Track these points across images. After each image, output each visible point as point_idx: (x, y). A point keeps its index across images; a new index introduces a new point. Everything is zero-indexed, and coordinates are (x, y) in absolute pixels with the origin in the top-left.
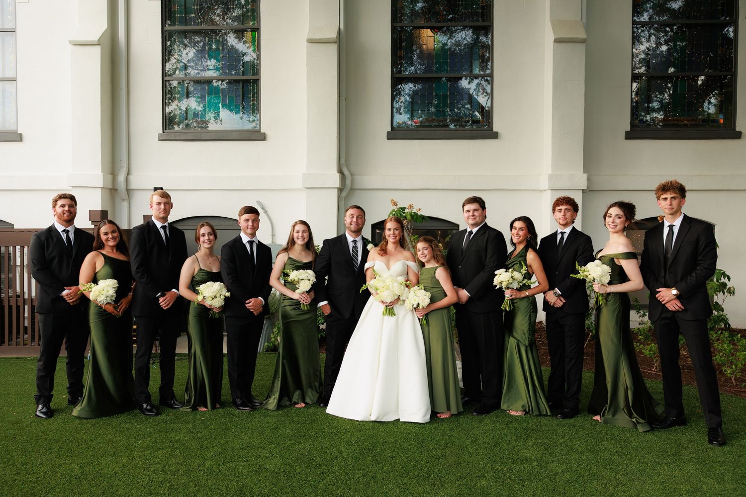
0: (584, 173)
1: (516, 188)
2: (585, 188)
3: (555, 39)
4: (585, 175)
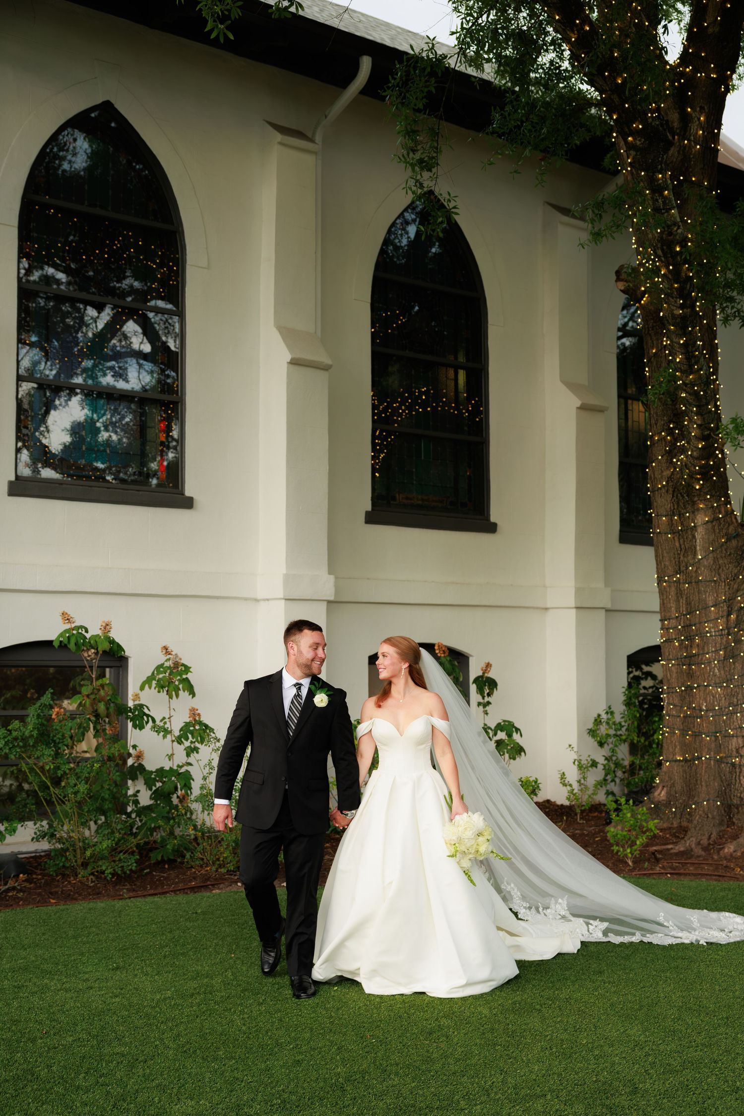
0: (329, 574)
1: (222, 594)
2: (332, 598)
3: (291, 359)
4: (332, 577)
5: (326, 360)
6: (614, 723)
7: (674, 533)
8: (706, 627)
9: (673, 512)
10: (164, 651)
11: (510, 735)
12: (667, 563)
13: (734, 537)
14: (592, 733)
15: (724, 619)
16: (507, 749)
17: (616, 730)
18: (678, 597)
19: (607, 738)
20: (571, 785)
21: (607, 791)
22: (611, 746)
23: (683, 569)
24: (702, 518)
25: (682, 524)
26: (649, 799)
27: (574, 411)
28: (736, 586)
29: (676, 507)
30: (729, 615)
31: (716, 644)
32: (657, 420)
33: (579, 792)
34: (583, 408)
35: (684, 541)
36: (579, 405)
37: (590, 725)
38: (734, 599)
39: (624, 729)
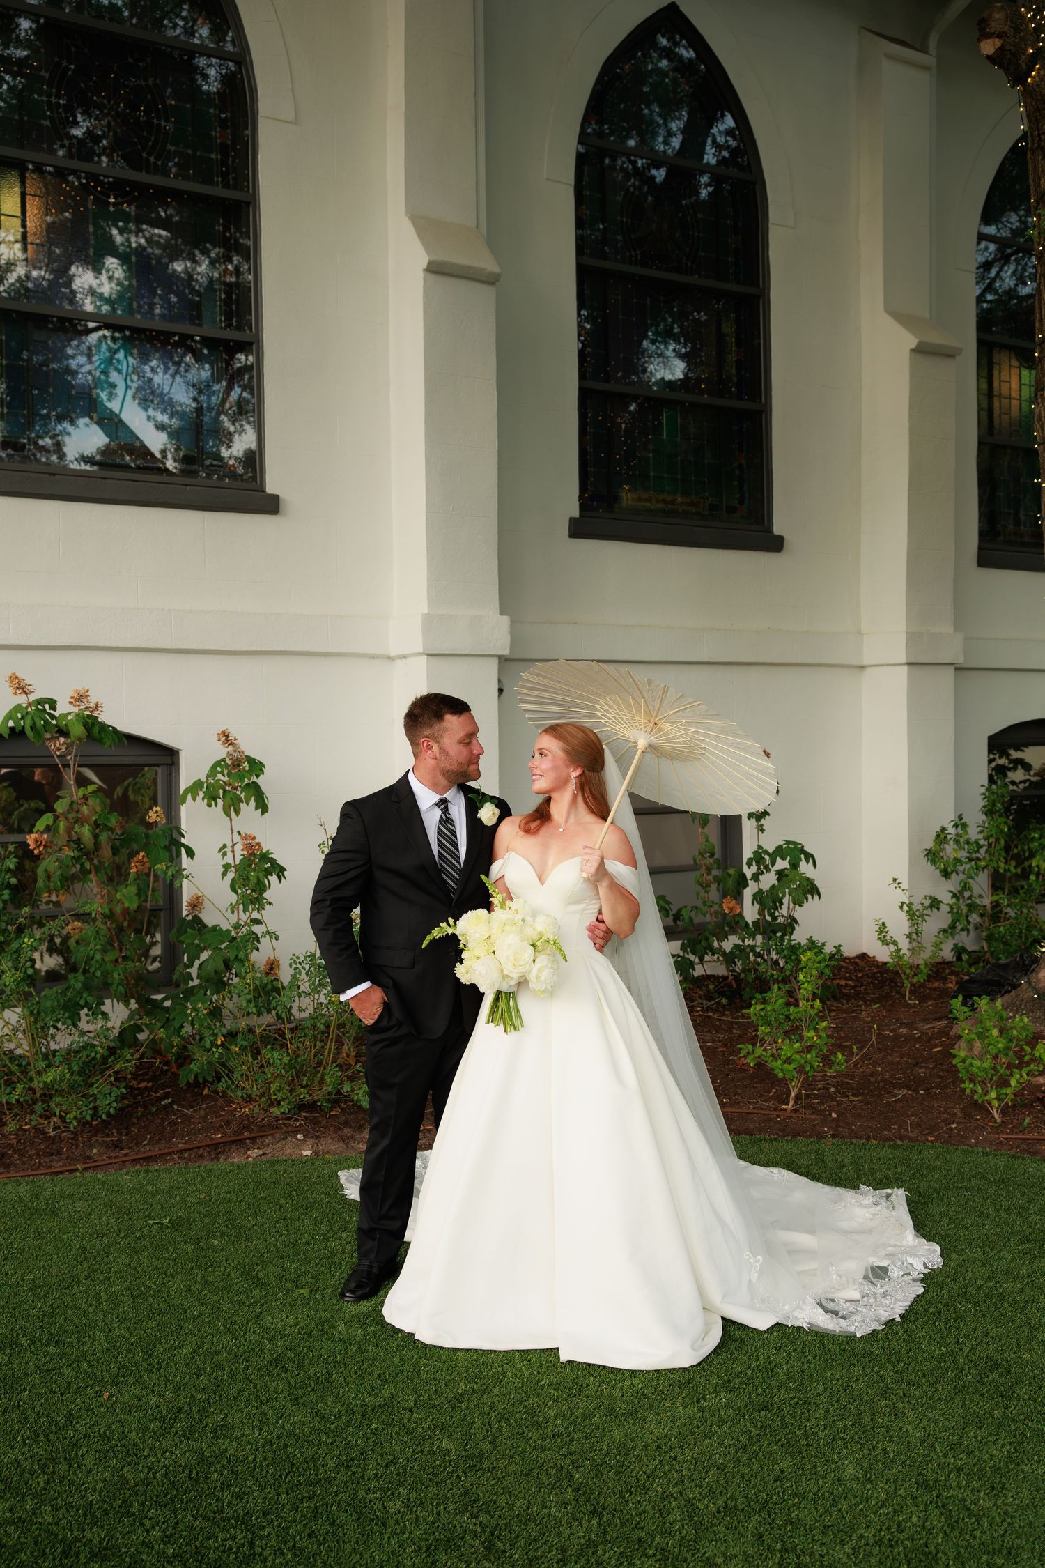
0: (501, 613)
1: (330, 650)
2: (506, 652)
3: (430, 264)
4: (506, 619)
5: (491, 266)
6: (968, 842)
10: (223, 739)
11: (795, 866)
14: (932, 855)
16: (789, 887)
17: (968, 852)
19: (955, 865)
20: (895, 943)
21: (955, 945)
22: (962, 877)
26: (1029, 982)
27: (906, 354)
33: (908, 953)
34: (921, 350)
36: (913, 346)
37: (929, 844)
39: (983, 851)
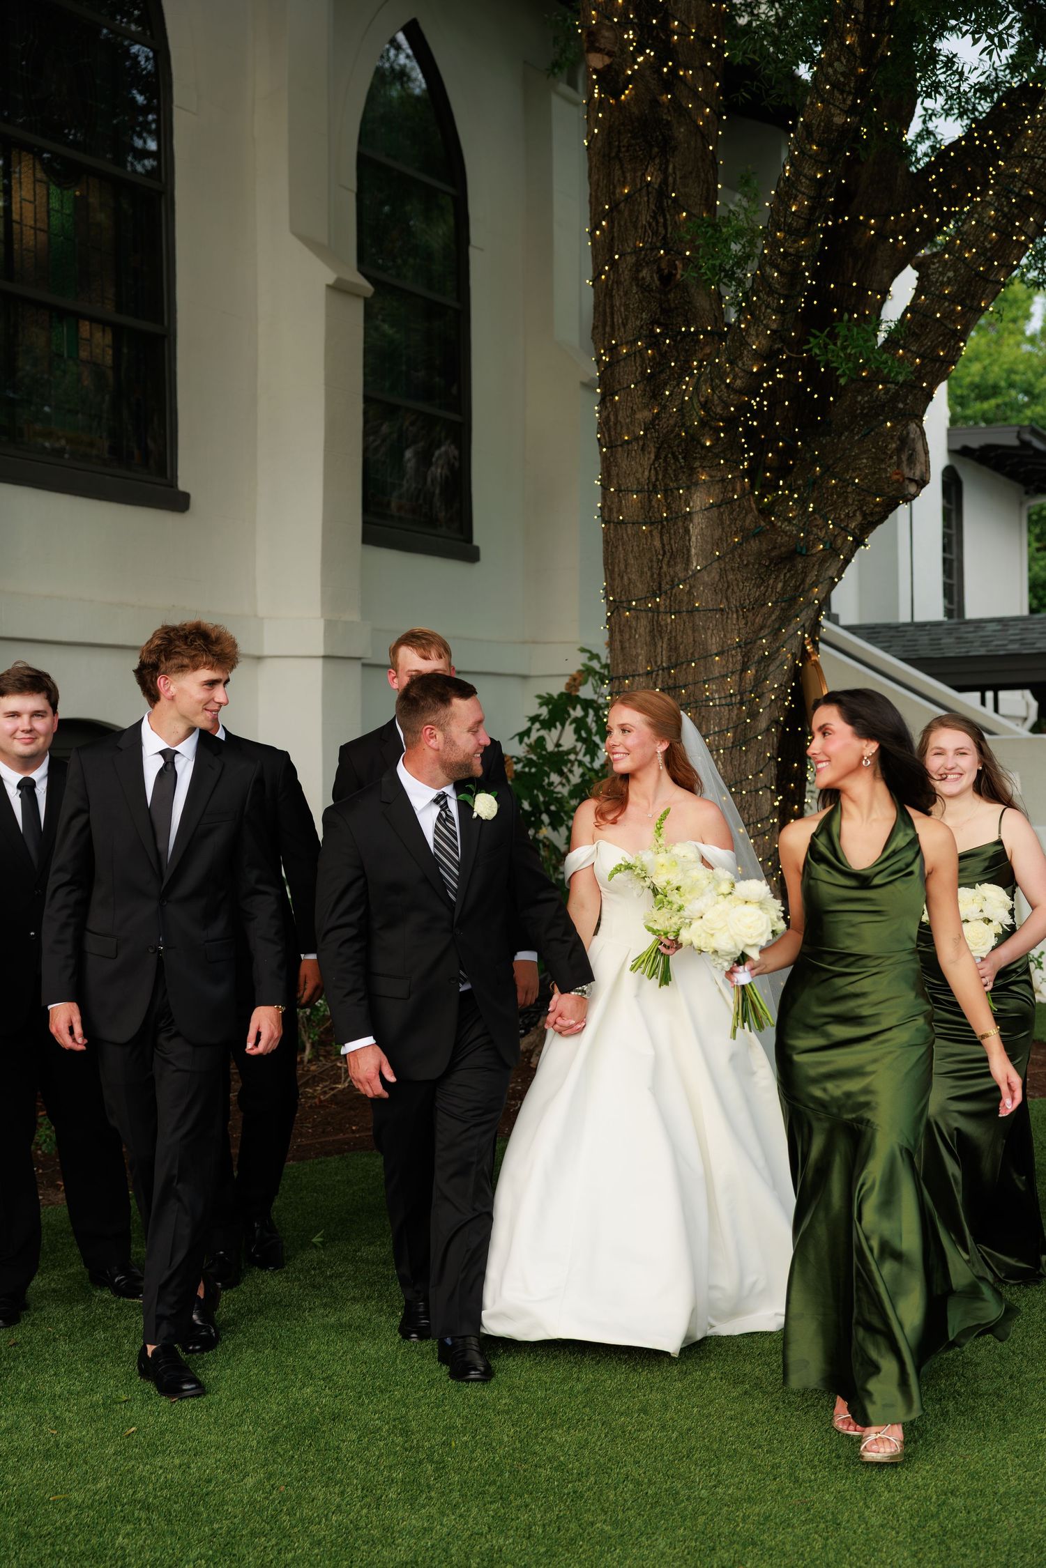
7: (652, 524)
8: (706, 690)
9: (655, 486)
12: (633, 577)
13: (754, 536)
15: (736, 677)
18: (653, 638)
23: (665, 587)
24: (701, 500)
25: (669, 509)
27: (321, 292)
28: (759, 620)
29: (660, 477)
30: (744, 670)
31: (720, 719)
32: (627, 318)
34: (336, 288)
35: (670, 539)
36: (331, 281)
38: (755, 642)
